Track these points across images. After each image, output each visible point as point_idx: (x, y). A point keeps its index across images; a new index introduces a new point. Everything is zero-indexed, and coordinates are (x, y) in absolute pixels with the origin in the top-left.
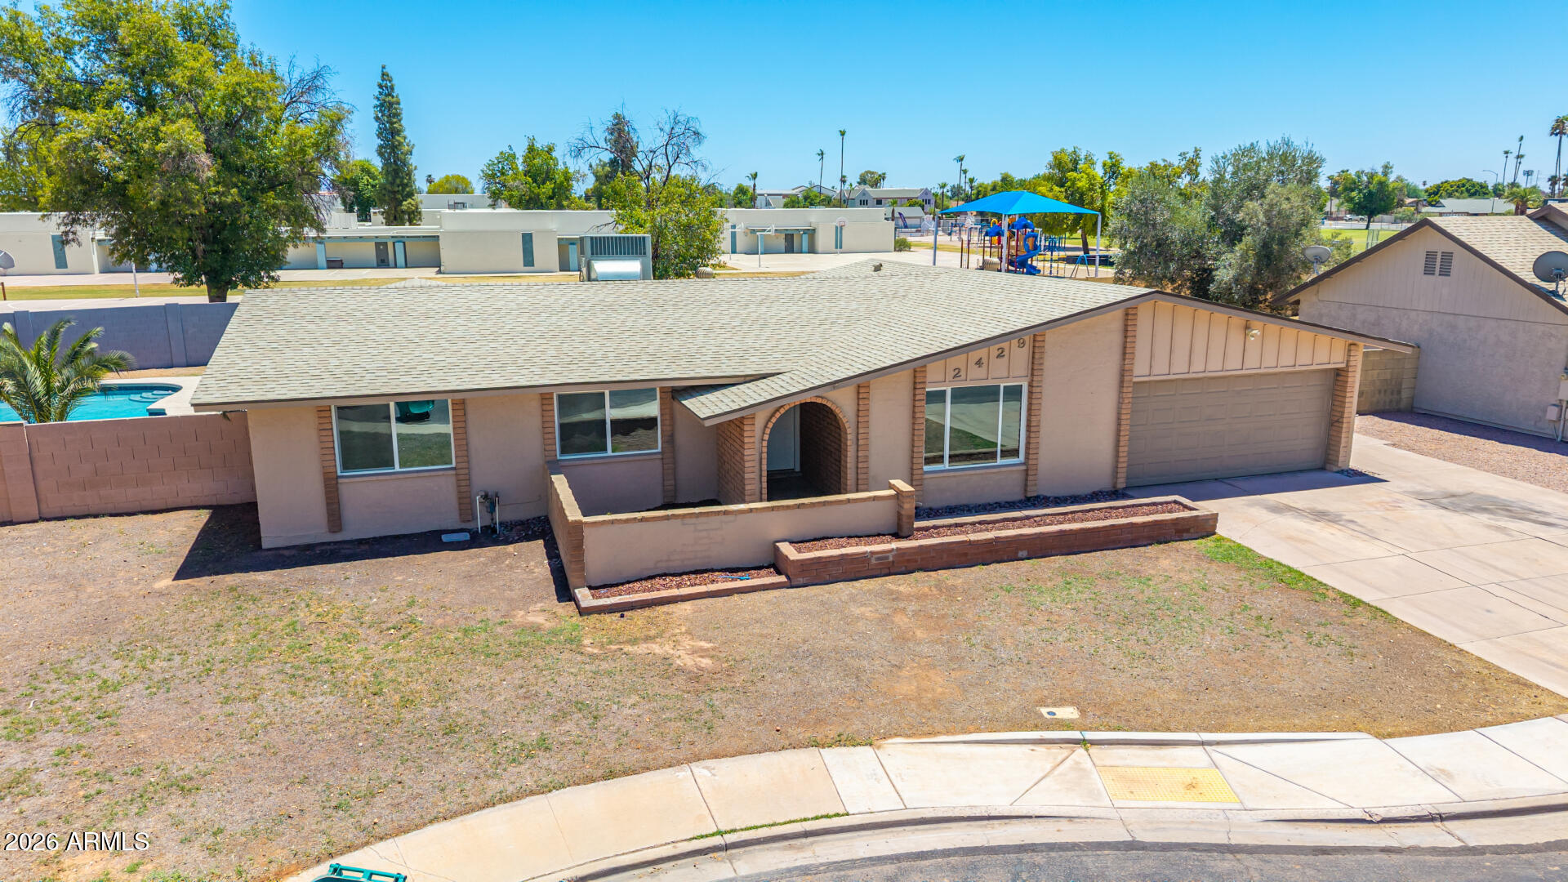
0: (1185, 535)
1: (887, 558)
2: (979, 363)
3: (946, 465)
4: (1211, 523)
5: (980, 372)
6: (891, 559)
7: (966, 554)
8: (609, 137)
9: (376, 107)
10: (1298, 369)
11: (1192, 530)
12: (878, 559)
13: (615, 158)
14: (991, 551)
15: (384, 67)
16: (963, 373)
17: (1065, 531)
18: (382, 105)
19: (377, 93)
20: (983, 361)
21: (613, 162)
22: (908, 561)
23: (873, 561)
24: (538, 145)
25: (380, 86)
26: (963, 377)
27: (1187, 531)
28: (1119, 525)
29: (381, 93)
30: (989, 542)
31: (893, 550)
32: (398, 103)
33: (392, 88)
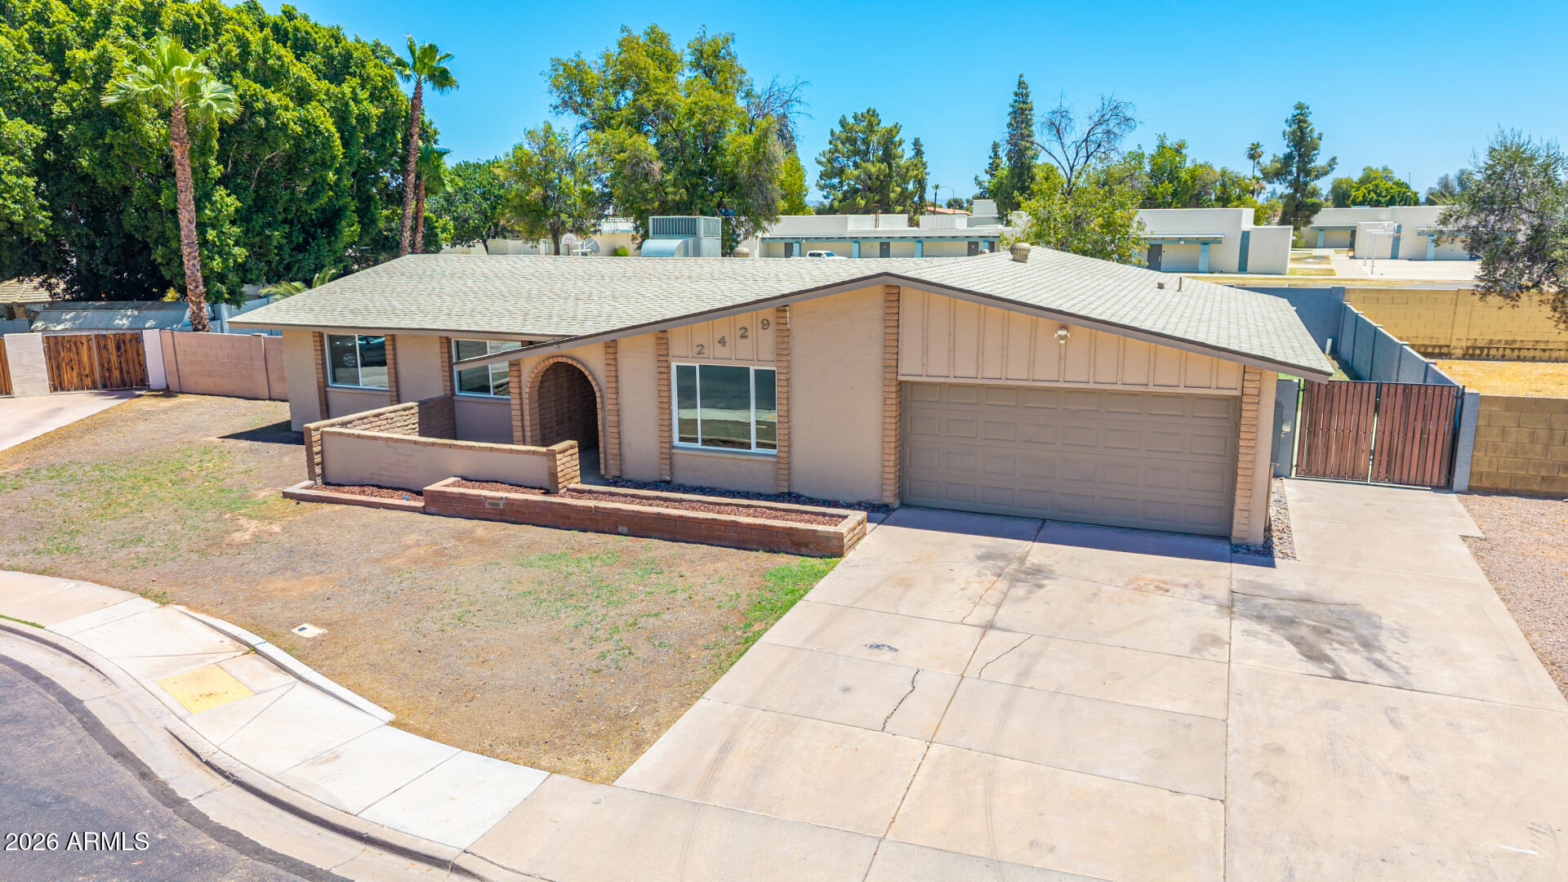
0: (803, 550)
1: (498, 505)
2: (722, 342)
3: (699, 445)
4: (835, 542)
5: (721, 352)
6: (502, 507)
7: (568, 517)
8: (1288, 129)
9: (1010, 114)
10: (1151, 389)
11: (811, 546)
12: (491, 504)
13: (1292, 152)
14: (592, 520)
15: (1021, 76)
16: (705, 350)
17: (663, 515)
18: (1015, 112)
19: (1012, 102)
20: (727, 339)
21: (1288, 158)
22: (517, 512)
23: (487, 506)
24: (1168, 143)
25: (1016, 94)
26: (706, 355)
27: (806, 545)
28: (721, 521)
29: (1016, 101)
30: (588, 510)
31: (501, 498)
32: (1031, 109)
33: (1027, 95)
